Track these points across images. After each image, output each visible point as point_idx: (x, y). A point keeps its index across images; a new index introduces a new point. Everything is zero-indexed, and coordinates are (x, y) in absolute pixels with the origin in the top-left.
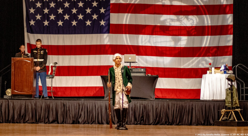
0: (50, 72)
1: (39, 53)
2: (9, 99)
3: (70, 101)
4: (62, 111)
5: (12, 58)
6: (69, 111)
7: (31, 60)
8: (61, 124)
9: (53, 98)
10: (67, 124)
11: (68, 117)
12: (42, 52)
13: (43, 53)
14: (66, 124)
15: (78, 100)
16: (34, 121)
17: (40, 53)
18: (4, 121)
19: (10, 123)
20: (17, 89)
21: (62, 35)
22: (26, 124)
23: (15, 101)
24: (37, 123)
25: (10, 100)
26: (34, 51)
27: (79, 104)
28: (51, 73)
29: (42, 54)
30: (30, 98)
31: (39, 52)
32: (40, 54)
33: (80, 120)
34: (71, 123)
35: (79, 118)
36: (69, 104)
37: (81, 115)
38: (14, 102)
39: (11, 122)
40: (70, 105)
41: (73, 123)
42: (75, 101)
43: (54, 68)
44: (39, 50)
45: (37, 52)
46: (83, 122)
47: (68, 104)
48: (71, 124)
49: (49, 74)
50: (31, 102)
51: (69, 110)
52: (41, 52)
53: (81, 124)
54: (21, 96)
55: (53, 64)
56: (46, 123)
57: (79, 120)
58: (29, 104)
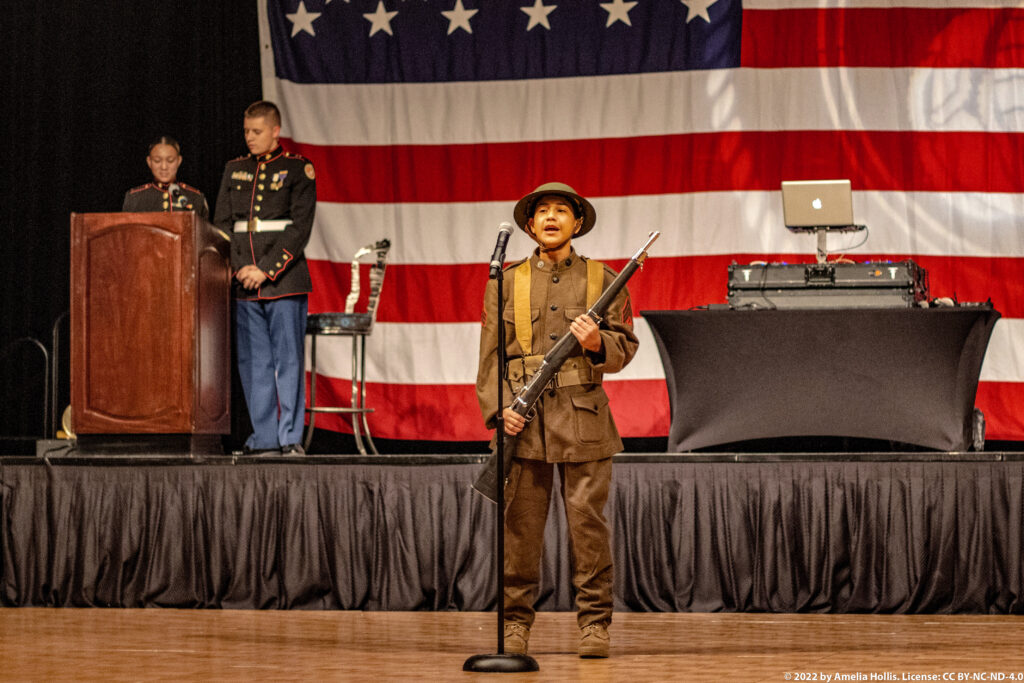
0: (352, 299)
1: (260, 182)
2: (54, 461)
3: (404, 471)
4: (360, 529)
5: (73, 215)
6: (398, 532)
7: (181, 228)
8: (352, 608)
9: (358, 452)
10: (391, 610)
11: (397, 569)
12: (279, 180)
13: (281, 184)
14: (380, 609)
15: (450, 462)
16: (194, 594)
17: (268, 181)
18: (26, 597)
19: (58, 605)
20: (101, 402)
21: (471, 86)
22: (149, 611)
23: (85, 475)
24: (213, 602)
25: (57, 471)
26: (236, 176)
27: (456, 484)
28: (361, 306)
29: (274, 191)
30: (170, 456)
31: (263, 177)
32: (268, 192)
33: (466, 587)
34: (412, 604)
35: (462, 571)
36: (400, 492)
37: (469, 555)
38: (80, 479)
39: (63, 601)
40: (407, 493)
41: (426, 604)
42: (436, 470)
43: (373, 274)
44: (263, 167)
45: (250, 177)
46: (482, 598)
47: (390, 486)
48: (416, 609)
49: (349, 310)
50: (177, 479)
51: (401, 524)
52: (276, 177)
53: (469, 610)
54: (126, 445)
55: (368, 251)
56: (266, 607)
57: (460, 586)
58: (169, 488)
